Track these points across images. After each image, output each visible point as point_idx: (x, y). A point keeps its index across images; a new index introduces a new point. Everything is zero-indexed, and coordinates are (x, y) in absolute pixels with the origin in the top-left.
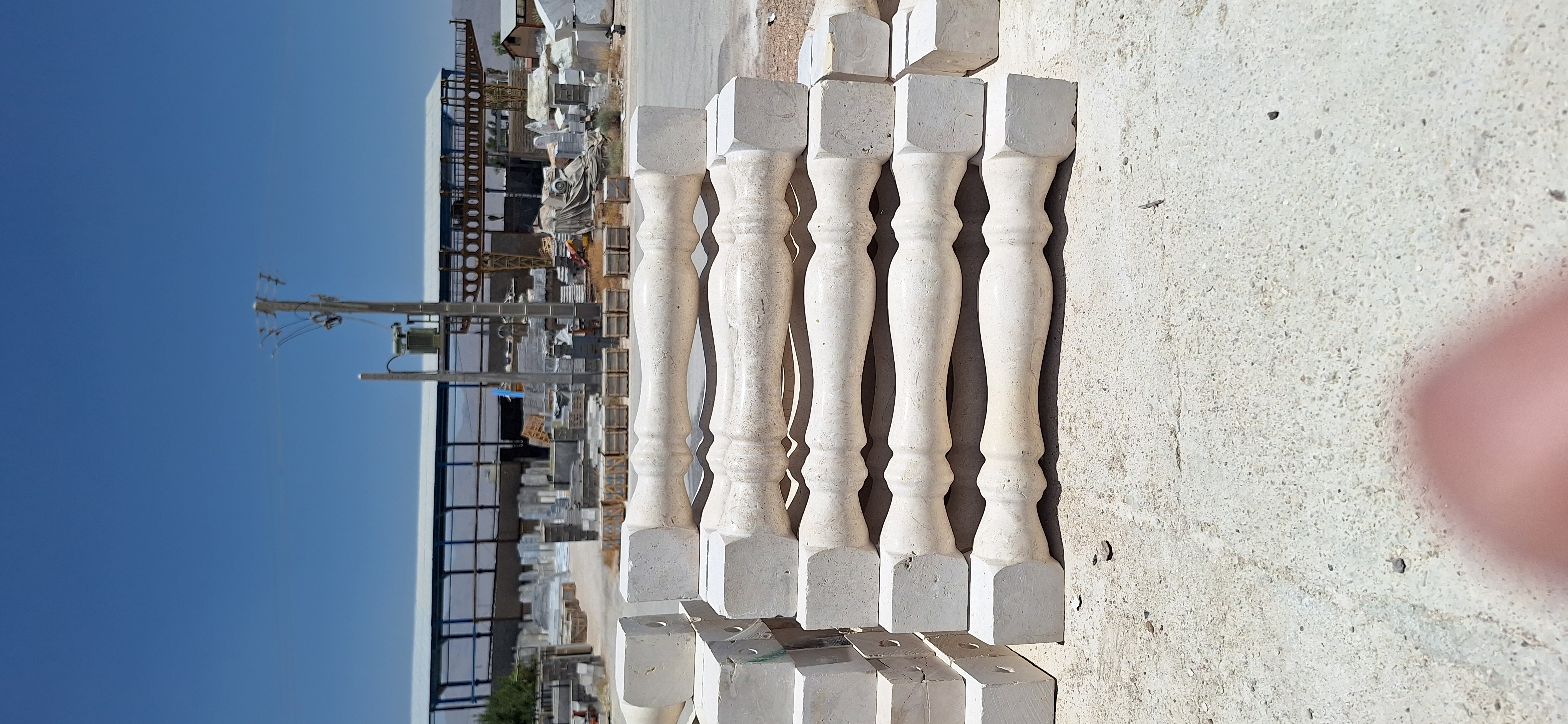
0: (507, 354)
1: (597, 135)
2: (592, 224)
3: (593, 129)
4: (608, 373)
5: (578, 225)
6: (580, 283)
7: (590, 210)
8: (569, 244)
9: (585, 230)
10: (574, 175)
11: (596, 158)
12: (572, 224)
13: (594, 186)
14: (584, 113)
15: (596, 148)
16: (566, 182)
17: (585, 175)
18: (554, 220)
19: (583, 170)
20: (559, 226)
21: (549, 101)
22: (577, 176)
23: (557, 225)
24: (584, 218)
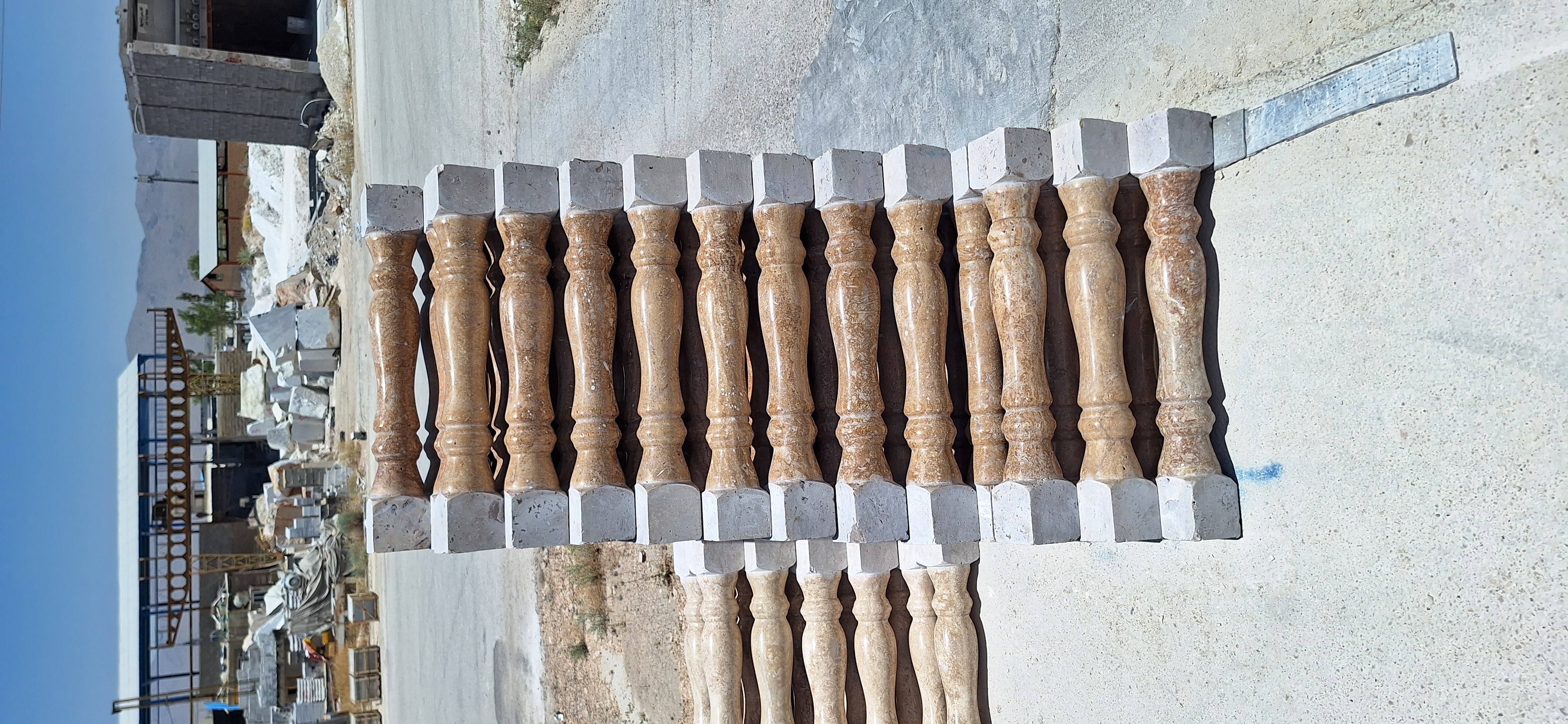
0: (222, 661)
1: (335, 524)
2: (332, 620)
3: (330, 517)
5: (317, 623)
6: (320, 677)
7: (330, 604)
8: (307, 643)
9: (326, 627)
10: (311, 569)
11: (335, 550)
12: (309, 623)
13: (334, 579)
14: (318, 496)
15: (334, 539)
16: (301, 577)
17: (323, 569)
18: (289, 620)
19: (320, 564)
20: (296, 627)
21: (266, 397)
22: (314, 570)
23: (292, 626)
24: (323, 615)
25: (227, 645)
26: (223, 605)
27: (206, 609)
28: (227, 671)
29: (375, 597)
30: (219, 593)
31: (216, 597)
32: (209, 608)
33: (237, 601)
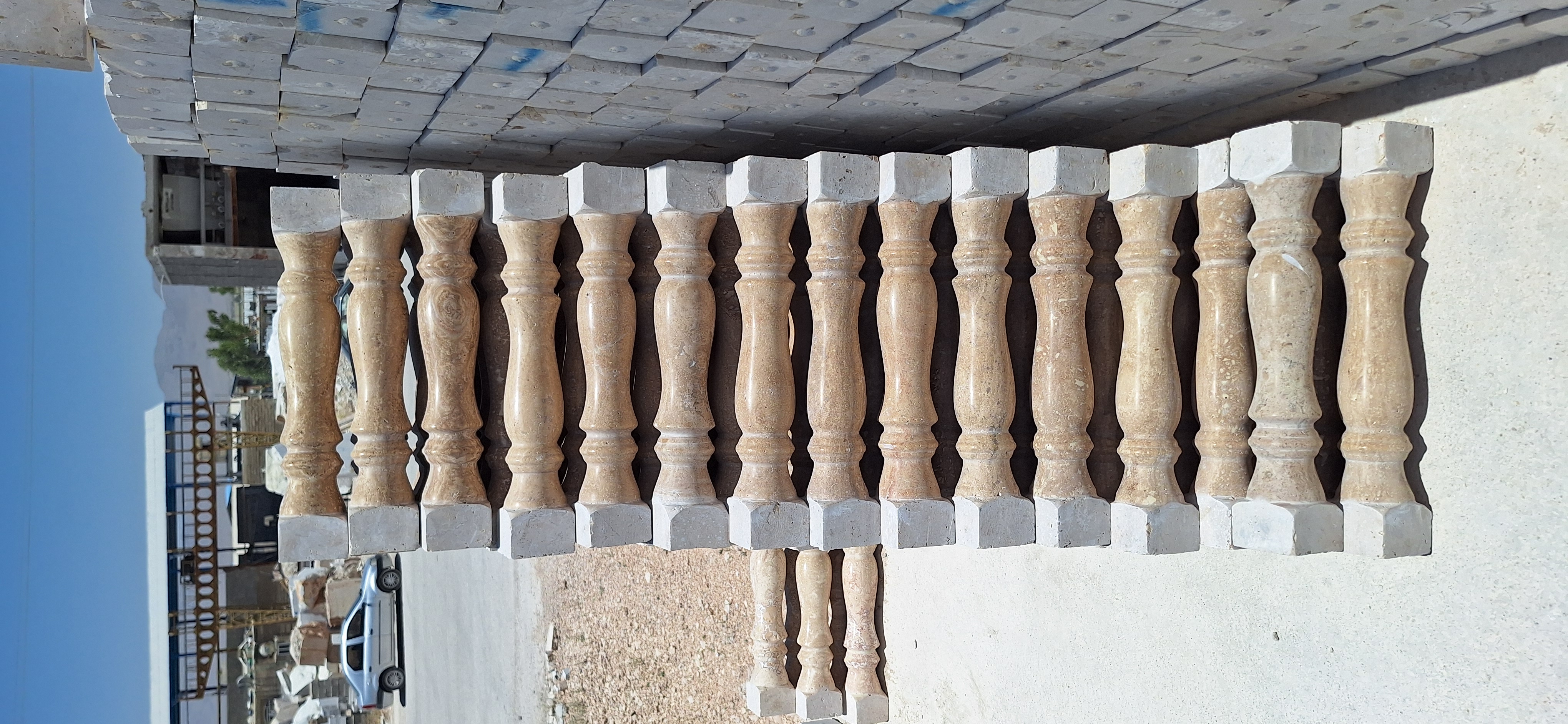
0: (249, 705)
25: (254, 691)
26: (250, 648)
27: (232, 651)
28: (254, 715)
30: (245, 636)
31: (242, 640)
32: (236, 650)
33: (262, 651)
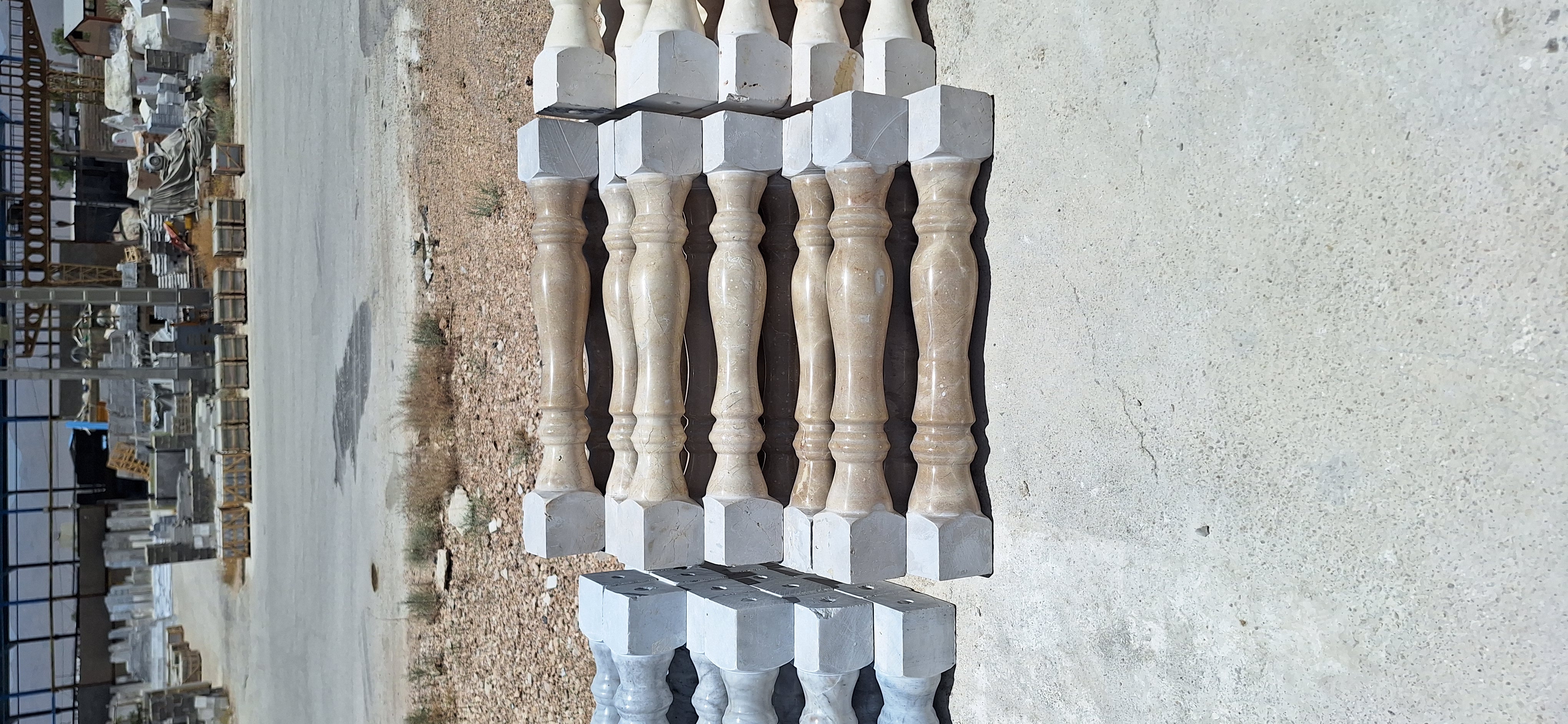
1: (200, 106)
2: (196, 204)
3: (196, 99)
4: (223, 361)
5: (179, 205)
6: (183, 272)
7: (194, 187)
8: (169, 226)
9: (188, 210)
10: (173, 149)
11: (200, 131)
12: (171, 204)
13: (198, 161)
14: (183, 83)
15: (199, 120)
16: (163, 157)
17: (187, 150)
18: (149, 198)
19: (183, 144)
20: (155, 206)
21: (133, 89)
22: (177, 150)
23: (152, 205)
24: (186, 198)
26: (85, 325)
28: (89, 390)
29: (242, 147)
